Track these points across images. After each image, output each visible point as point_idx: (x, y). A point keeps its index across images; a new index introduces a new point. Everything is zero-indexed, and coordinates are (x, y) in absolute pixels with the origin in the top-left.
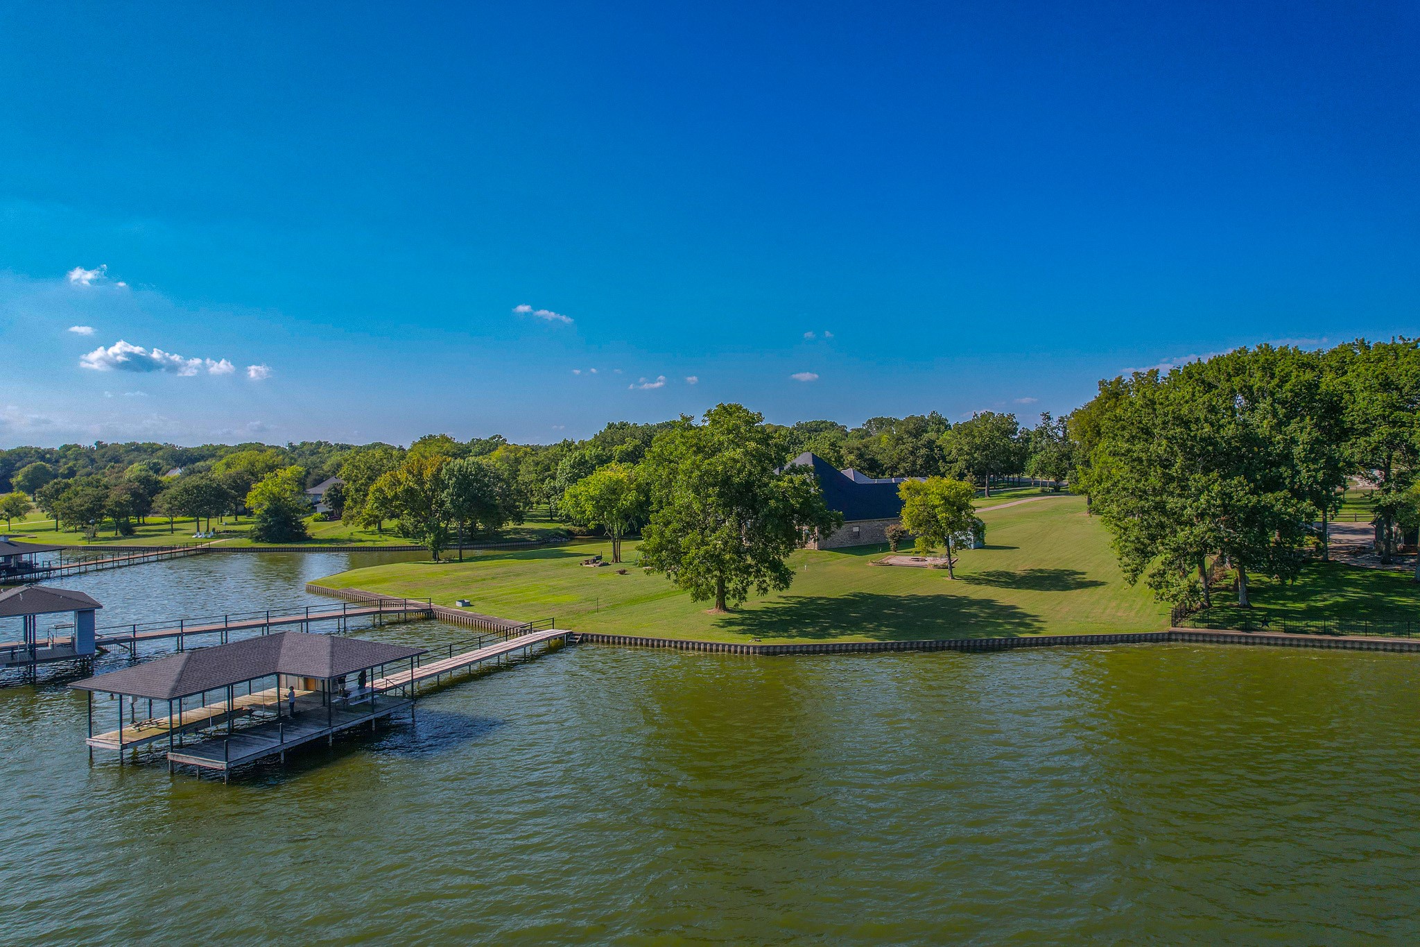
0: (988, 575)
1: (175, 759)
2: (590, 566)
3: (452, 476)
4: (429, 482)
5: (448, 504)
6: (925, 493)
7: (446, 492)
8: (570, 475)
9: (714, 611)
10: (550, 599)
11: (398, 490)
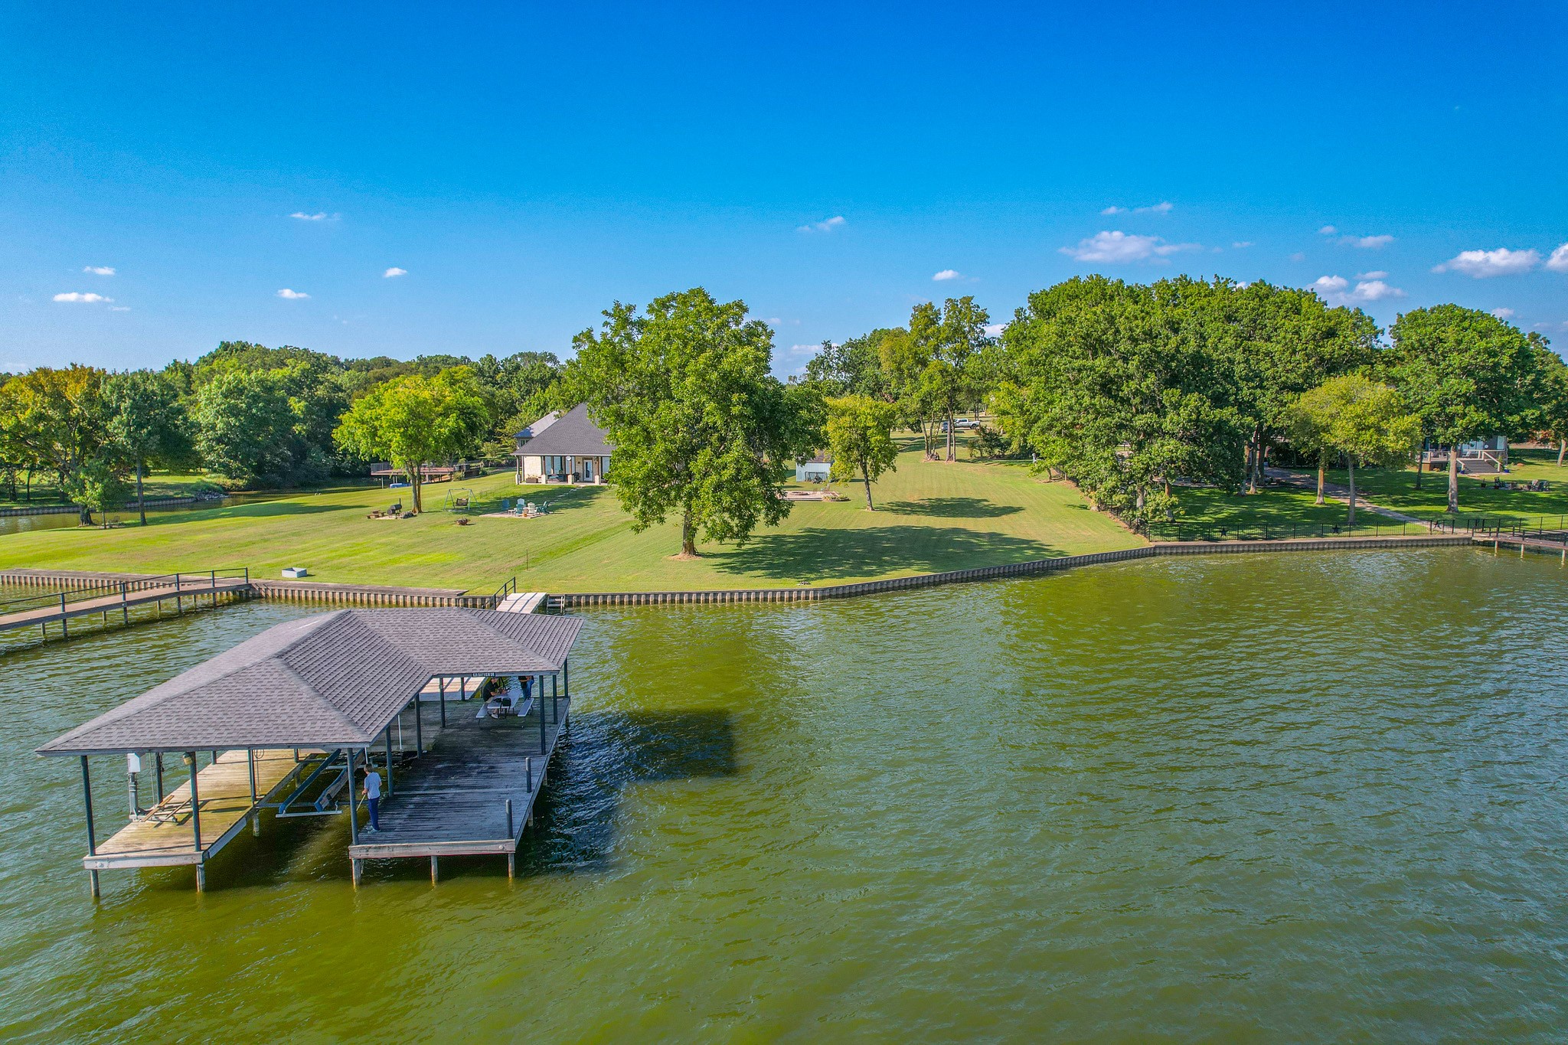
0: (898, 505)
1: (372, 854)
2: (387, 518)
3: (121, 398)
4: (79, 404)
5: (121, 439)
6: (852, 414)
7: (116, 420)
8: (223, 407)
9: (683, 557)
10: (419, 559)
11: (21, 417)
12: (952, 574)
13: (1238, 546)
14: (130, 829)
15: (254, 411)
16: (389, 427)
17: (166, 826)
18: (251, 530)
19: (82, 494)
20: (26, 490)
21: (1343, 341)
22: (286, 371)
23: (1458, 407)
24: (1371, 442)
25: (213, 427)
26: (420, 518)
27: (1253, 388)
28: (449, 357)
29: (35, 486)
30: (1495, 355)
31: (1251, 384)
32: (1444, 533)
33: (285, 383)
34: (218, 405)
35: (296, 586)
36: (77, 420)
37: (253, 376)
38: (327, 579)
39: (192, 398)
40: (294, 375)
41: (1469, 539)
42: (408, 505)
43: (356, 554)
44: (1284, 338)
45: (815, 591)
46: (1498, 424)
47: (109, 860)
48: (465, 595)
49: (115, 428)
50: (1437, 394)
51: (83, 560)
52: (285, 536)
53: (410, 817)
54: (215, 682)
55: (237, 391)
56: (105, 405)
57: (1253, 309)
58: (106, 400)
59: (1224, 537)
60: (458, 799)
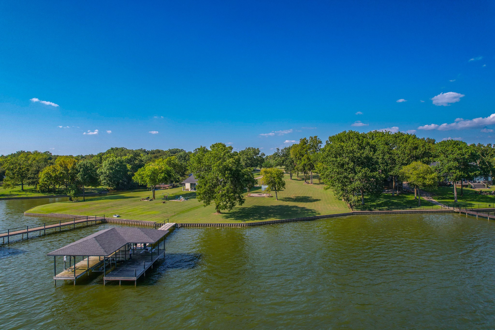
0: (285, 198)
1: (108, 279)
2: (145, 201)
3: (81, 167)
4: (71, 170)
5: (80, 179)
6: (270, 173)
7: (79, 174)
8: (109, 167)
9: (217, 214)
10: (149, 213)
11: (57, 173)
12: (287, 220)
13: (379, 212)
14: (63, 272)
15: (117, 169)
16: (146, 176)
17: (70, 272)
18: (109, 204)
19: (70, 193)
20: (58, 190)
21: (419, 150)
22: (127, 157)
23: (454, 171)
24: (421, 182)
25: (106, 173)
26: (154, 201)
27: (384, 166)
28: (178, 149)
29: (60, 189)
30: (463, 155)
31: (383, 165)
32: (446, 209)
33: (126, 160)
34: (107, 167)
35: (116, 219)
36: (70, 173)
37: (117, 159)
38: (124, 218)
39: (101, 165)
40: (129, 158)
41: (453, 211)
42: (151, 197)
43: (133, 211)
44: (402, 150)
45: (246, 224)
46: (467, 176)
47: (58, 278)
48: (156, 223)
49: (79, 176)
50: (447, 167)
51: (68, 211)
52: (118, 206)
53: (118, 272)
54: (81, 242)
55: (113, 163)
56: (77, 170)
57: (393, 141)
58: (77, 168)
59: (375, 209)
60: (129, 269)
